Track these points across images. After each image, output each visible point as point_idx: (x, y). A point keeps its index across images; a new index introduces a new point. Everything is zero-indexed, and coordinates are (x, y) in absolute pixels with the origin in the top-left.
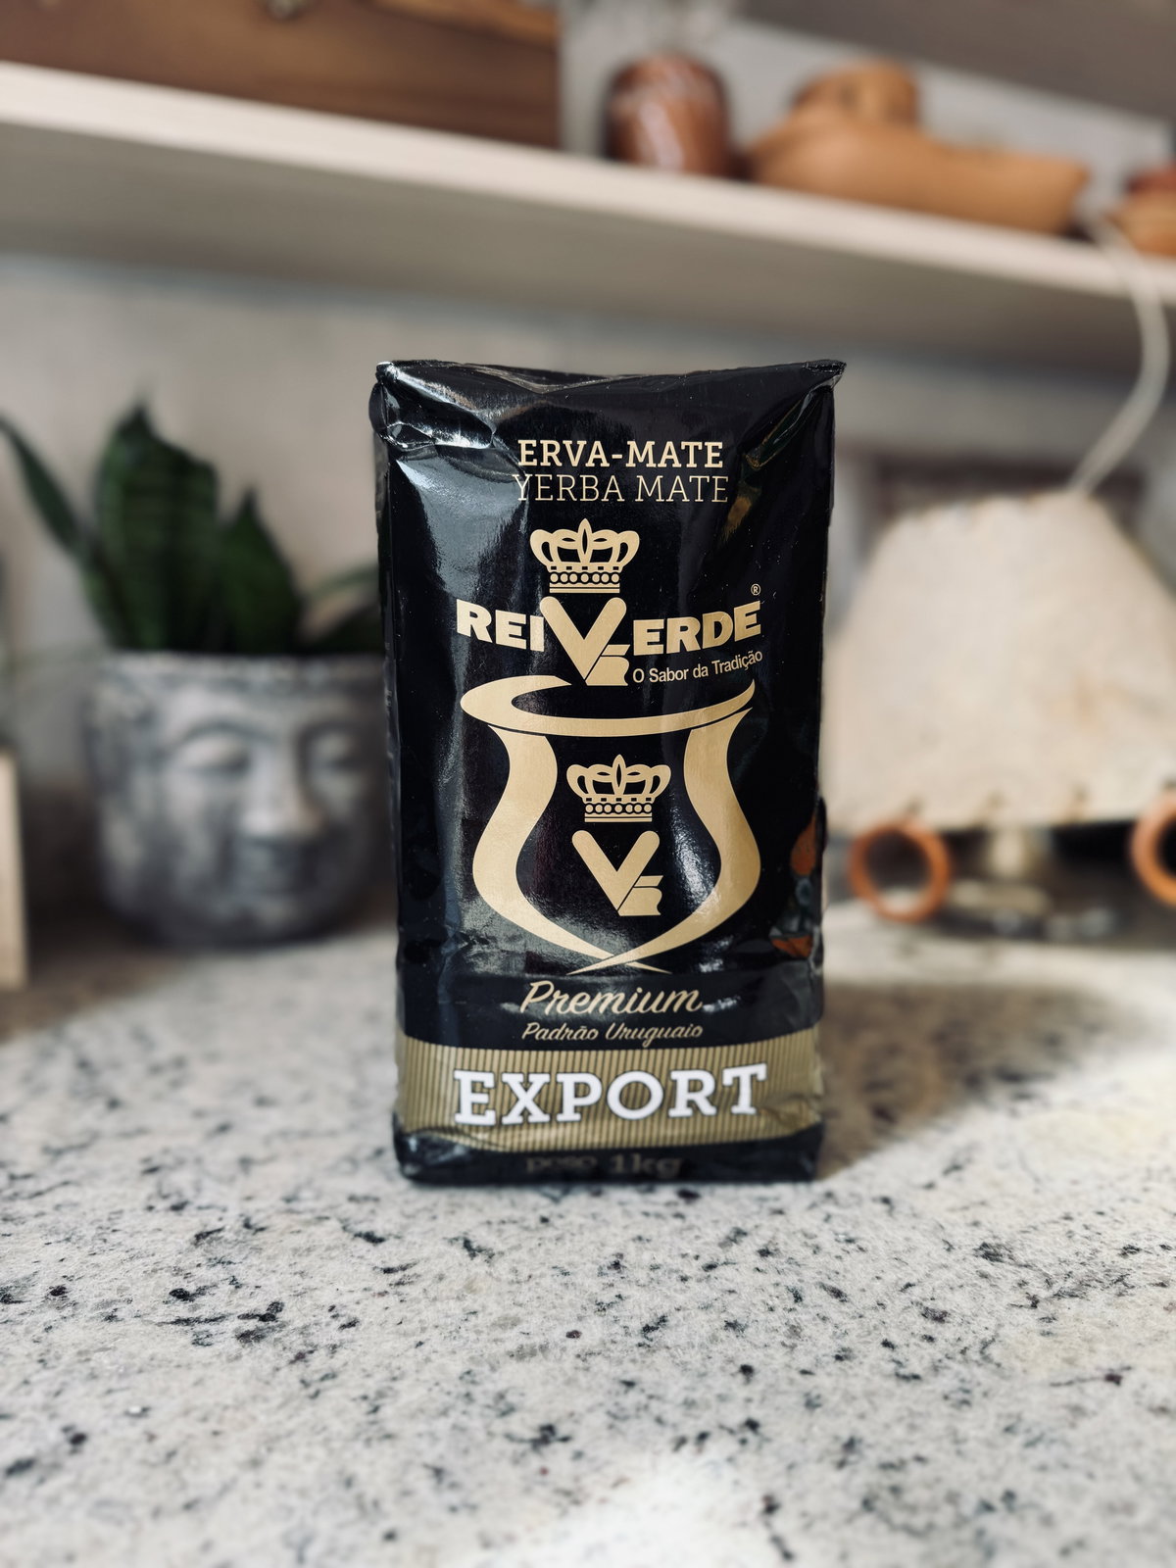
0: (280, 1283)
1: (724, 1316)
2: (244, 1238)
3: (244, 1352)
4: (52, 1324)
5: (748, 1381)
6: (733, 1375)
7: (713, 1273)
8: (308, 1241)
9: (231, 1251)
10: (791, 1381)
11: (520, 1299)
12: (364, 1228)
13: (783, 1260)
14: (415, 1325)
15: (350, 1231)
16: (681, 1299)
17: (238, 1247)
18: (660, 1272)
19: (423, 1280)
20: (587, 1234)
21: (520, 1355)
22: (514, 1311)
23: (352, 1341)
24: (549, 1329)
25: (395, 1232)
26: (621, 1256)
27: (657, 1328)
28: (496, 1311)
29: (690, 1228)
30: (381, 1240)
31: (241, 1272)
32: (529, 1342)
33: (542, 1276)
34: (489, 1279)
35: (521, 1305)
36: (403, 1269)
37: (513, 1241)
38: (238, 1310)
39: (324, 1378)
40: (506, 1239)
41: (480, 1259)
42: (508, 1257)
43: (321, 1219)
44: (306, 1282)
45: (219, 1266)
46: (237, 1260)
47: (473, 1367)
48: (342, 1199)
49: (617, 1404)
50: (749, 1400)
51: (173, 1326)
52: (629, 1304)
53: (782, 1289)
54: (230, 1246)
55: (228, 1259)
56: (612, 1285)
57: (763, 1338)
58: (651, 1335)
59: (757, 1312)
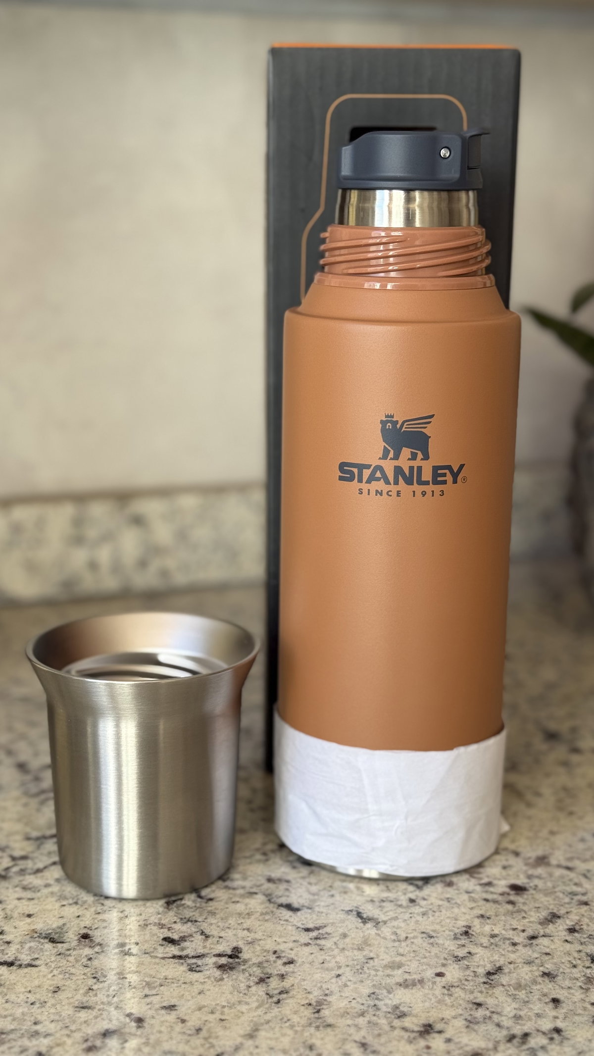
0: (235, 935)
1: (541, 969)
2: (201, 905)
3: (225, 976)
4: (91, 956)
5: (556, 1007)
6: (546, 1003)
7: (534, 942)
8: (246, 909)
9: (194, 913)
10: (585, 1009)
11: (401, 951)
12: (283, 900)
13: (585, 936)
14: (332, 964)
15: (274, 903)
16: (512, 957)
17: (198, 911)
18: (497, 939)
19: (333, 937)
20: (444, 911)
21: (405, 984)
22: (398, 959)
23: (293, 972)
24: (423, 970)
25: (306, 904)
26: (470, 927)
27: (496, 974)
28: (387, 959)
29: (519, 911)
30: (297, 910)
31: (206, 927)
32: (411, 978)
33: (414, 937)
34: (378, 937)
35: (402, 955)
36: (318, 929)
37: (391, 914)
38: (212, 951)
39: (281, 993)
40: (386, 912)
41: (369, 925)
42: (389, 924)
43: (252, 894)
44: (251, 936)
45: (190, 924)
46: (200, 920)
47: (377, 991)
48: (263, 881)
49: (471, 1015)
50: (556, 1017)
51: (172, 960)
52: (476, 958)
53: (583, 954)
54: (193, 910)
55: (194, 919)
56: (464, 946)
57: (567, 983)
58: (492, 977)
59: (564, 967)
